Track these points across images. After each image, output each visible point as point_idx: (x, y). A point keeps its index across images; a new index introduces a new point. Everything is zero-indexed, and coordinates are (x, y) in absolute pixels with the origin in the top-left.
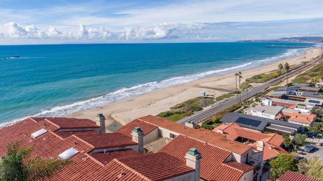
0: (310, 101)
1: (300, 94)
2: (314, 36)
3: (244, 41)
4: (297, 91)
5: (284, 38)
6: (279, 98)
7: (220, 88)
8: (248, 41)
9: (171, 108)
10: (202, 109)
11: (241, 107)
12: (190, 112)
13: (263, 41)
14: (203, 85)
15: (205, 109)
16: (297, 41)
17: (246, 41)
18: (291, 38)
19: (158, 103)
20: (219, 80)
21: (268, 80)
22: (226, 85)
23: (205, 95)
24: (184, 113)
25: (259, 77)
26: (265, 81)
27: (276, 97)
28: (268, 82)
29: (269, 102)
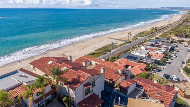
0: (164, 48)
1: (161, 44)
2: (179, 7)
3: (139, 9)
4: (159, 42)
5: (162, 8)
6: (150, 46)
7: (121, 39)
8: (141, 9)
9: (95, 50)
10: (111, 51)
11: (130, 50)
12: (105, 52)
13: (150, 9)
14: (112, 37)
15: (112, 51)
16: (170, 10)
17: (140, 9)
18: (166, 8)
19: (88, 47)
20: (121, 34)
21: (147, 35)
22: (125, 38)
23: (113, 43)
24: (101, 53)
25: (143, 33)
26: (146, 36)
27: (148, 45)
28: (147, 36)
29: (144, 48)
